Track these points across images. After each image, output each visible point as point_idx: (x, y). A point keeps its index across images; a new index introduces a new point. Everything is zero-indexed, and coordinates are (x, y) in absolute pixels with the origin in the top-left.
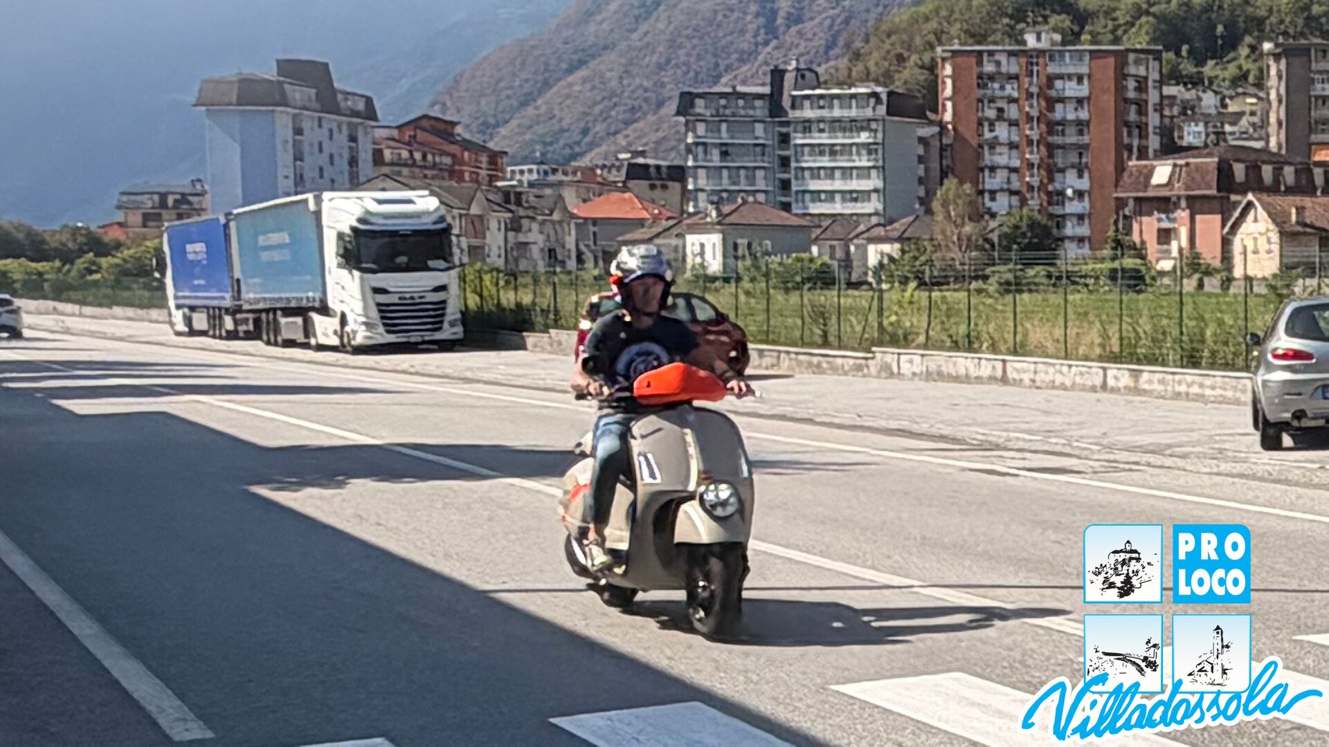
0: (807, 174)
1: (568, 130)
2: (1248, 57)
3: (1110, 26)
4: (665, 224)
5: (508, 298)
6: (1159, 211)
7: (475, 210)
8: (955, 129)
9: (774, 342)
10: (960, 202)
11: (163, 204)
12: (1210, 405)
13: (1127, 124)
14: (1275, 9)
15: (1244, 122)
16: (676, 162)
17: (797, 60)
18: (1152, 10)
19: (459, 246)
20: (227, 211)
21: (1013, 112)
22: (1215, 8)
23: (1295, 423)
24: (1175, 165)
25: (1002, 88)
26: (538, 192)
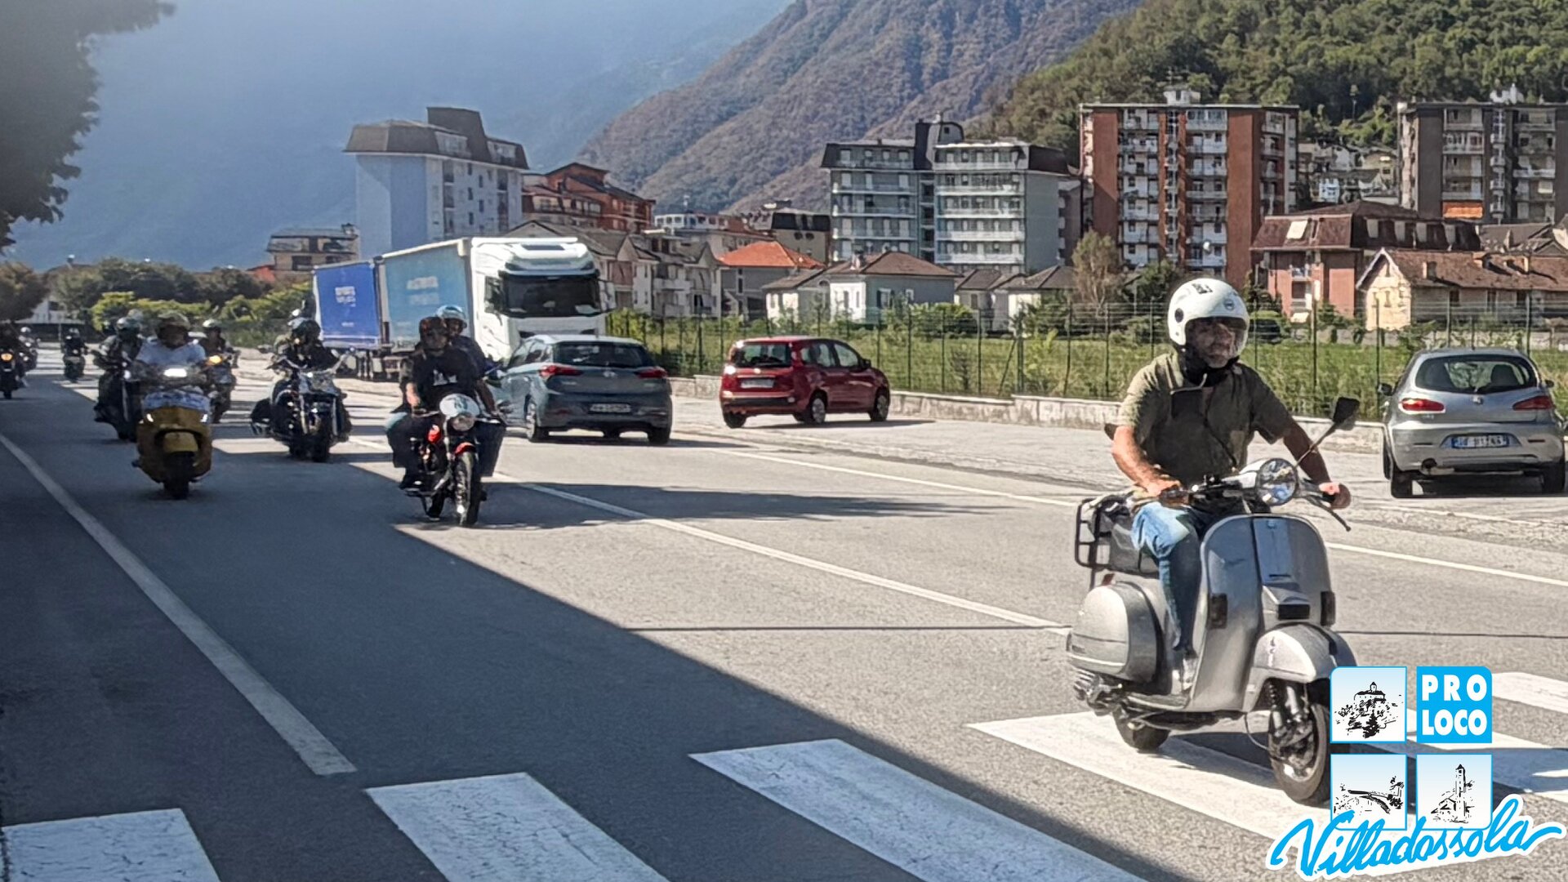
0: (950, 225)
1: (715, 180)
2: (1382, 116)
3: (1248, 84)
4: (808, 273)
5: (654, 344)
6: (1295, 265)
7: (622, 257)
8: (1095, 183)
9: (917, 389)
10: (1100, 254)
11: (313, 248)
12: (1342, 454)
13: (1263, 180)
14: (1408, 70)
15: (1378, 179)
16: (822, 213)
17: (942, 114)
18: (1290, 69)
19: (606, 291)
20: (376, 255)
21: (1152, 167)
22: (1351, 68)
23: (1425, 472)
24: (1310, 221)
25: (1142, 143)
26: (686, 240)
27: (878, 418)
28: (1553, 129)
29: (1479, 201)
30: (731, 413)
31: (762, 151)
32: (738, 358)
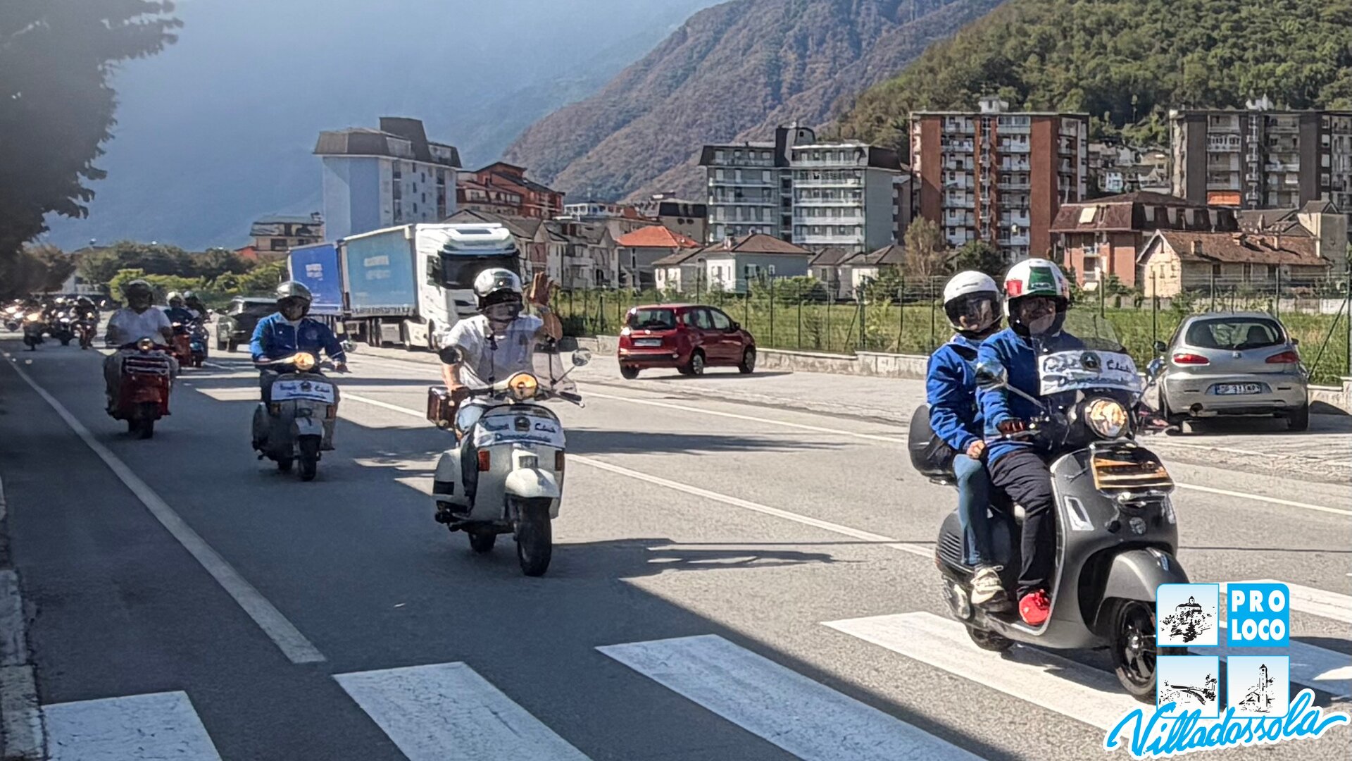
0: (805, 212)
1: (613, 175)
2: (1157, 121)
3: (1047, 97)
4: (689, 251)
5: (564, 310)
6: (1086, 244)
7: (538, 238)
8: (923, 178)
9: (777, 347)
10: (926, 236)
11: (288, 233)
13: (1060, 173)
14: (1179, 84)
15: (1154, 173)
16: (701, 202)
17: (797, 122)
18: (1081, 83)
19: (524, 267)
20: (339, 238)
21: (969, 164)
22: (1131, 82)
23: (1193, 415)
24: (1098, 207)
25: (961, 144)
26: (590, 225)
27: (746, 370)
28: (1298, 131)
29: (1236, 191)
30: (627, 367)
31: (651, 152)
32: (633, 321)
